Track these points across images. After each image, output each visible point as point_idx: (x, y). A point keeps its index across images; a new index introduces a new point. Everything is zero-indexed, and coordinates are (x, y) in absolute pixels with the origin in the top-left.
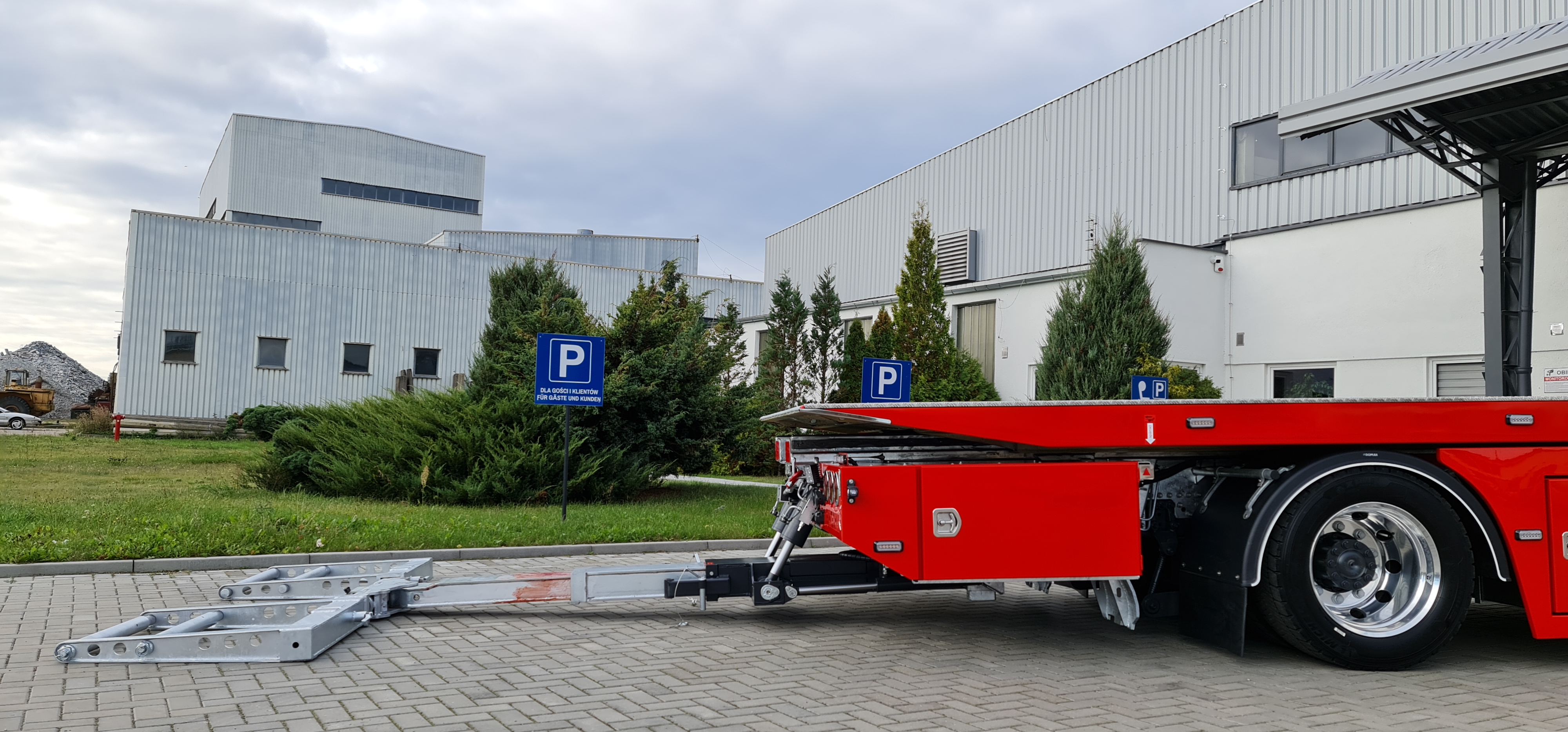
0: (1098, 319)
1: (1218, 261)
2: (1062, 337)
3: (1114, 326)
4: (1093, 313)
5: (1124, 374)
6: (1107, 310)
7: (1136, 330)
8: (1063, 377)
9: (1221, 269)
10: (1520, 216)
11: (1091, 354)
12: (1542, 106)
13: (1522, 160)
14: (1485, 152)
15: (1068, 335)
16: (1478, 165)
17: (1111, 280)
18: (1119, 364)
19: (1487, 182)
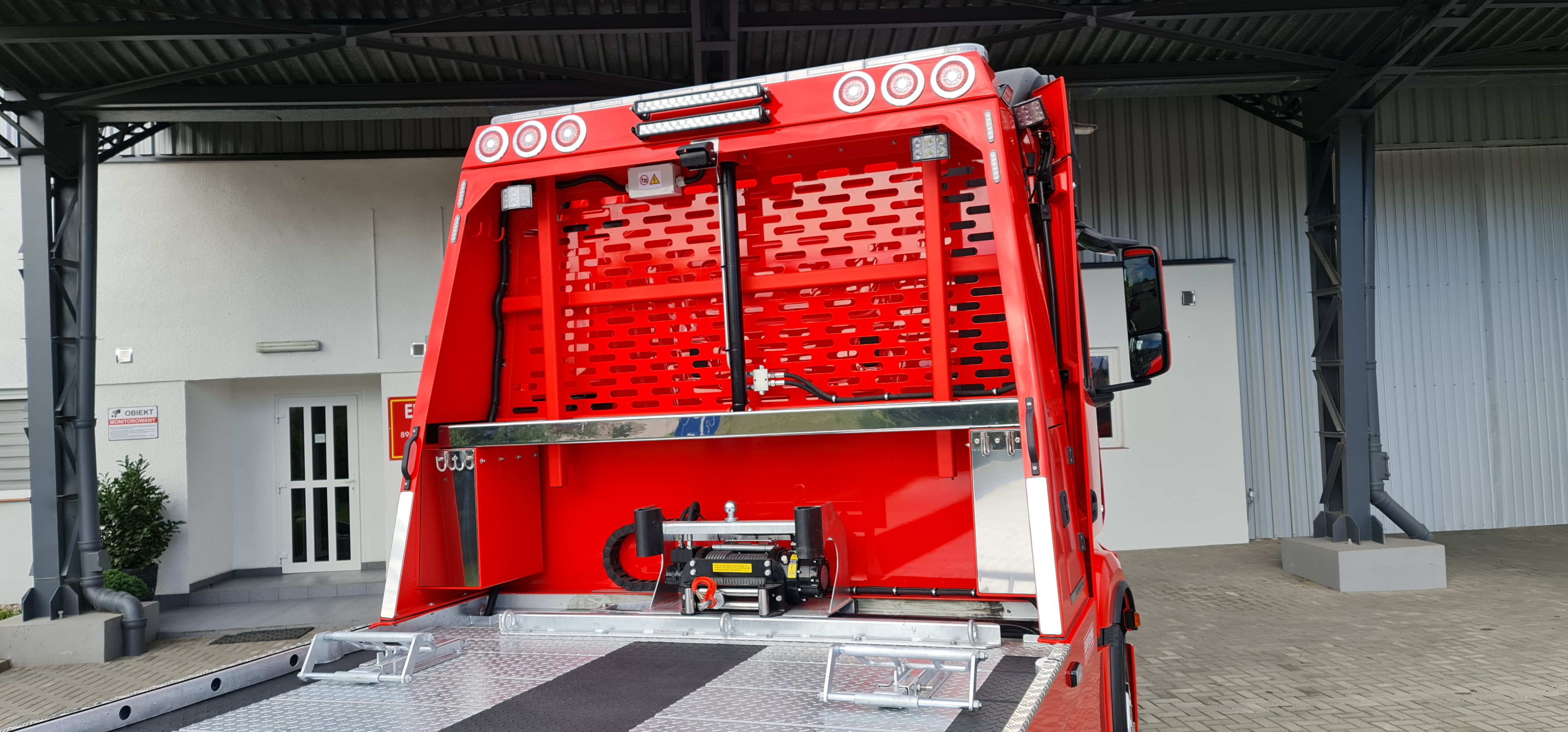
10: (75, 199)
12: (103, 43)
13: (78, 120)
14: (23, 99)
16: (13, 116)
19: (27, 144)
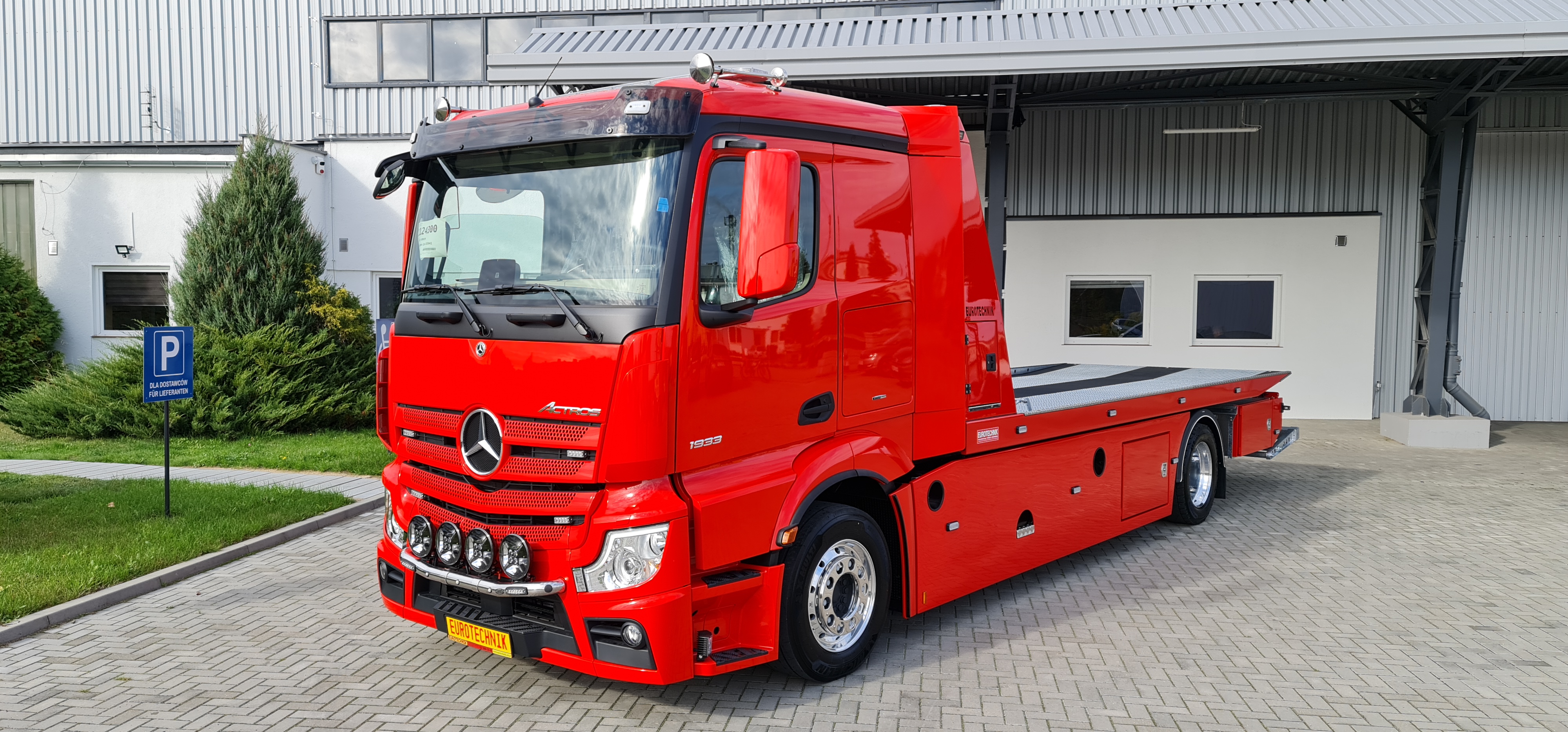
0: (257, 236)
1: (322, 164)
2: (213, 254)
3: (276, 246)
4: (250, 230)
5: (291, 297)
6: (266, 227)
7: (299, 250)
8: (218, 300)
9: (322, 171)
11: (251, 275)
15: (220, 252)
17: (266, 191)
18: (284, 286)
